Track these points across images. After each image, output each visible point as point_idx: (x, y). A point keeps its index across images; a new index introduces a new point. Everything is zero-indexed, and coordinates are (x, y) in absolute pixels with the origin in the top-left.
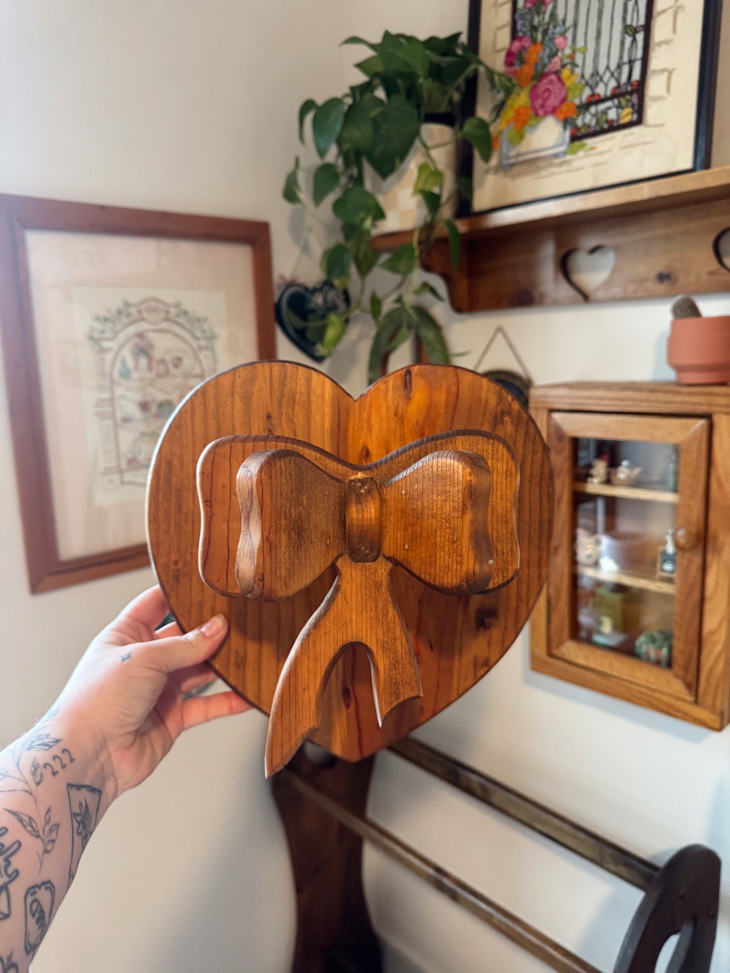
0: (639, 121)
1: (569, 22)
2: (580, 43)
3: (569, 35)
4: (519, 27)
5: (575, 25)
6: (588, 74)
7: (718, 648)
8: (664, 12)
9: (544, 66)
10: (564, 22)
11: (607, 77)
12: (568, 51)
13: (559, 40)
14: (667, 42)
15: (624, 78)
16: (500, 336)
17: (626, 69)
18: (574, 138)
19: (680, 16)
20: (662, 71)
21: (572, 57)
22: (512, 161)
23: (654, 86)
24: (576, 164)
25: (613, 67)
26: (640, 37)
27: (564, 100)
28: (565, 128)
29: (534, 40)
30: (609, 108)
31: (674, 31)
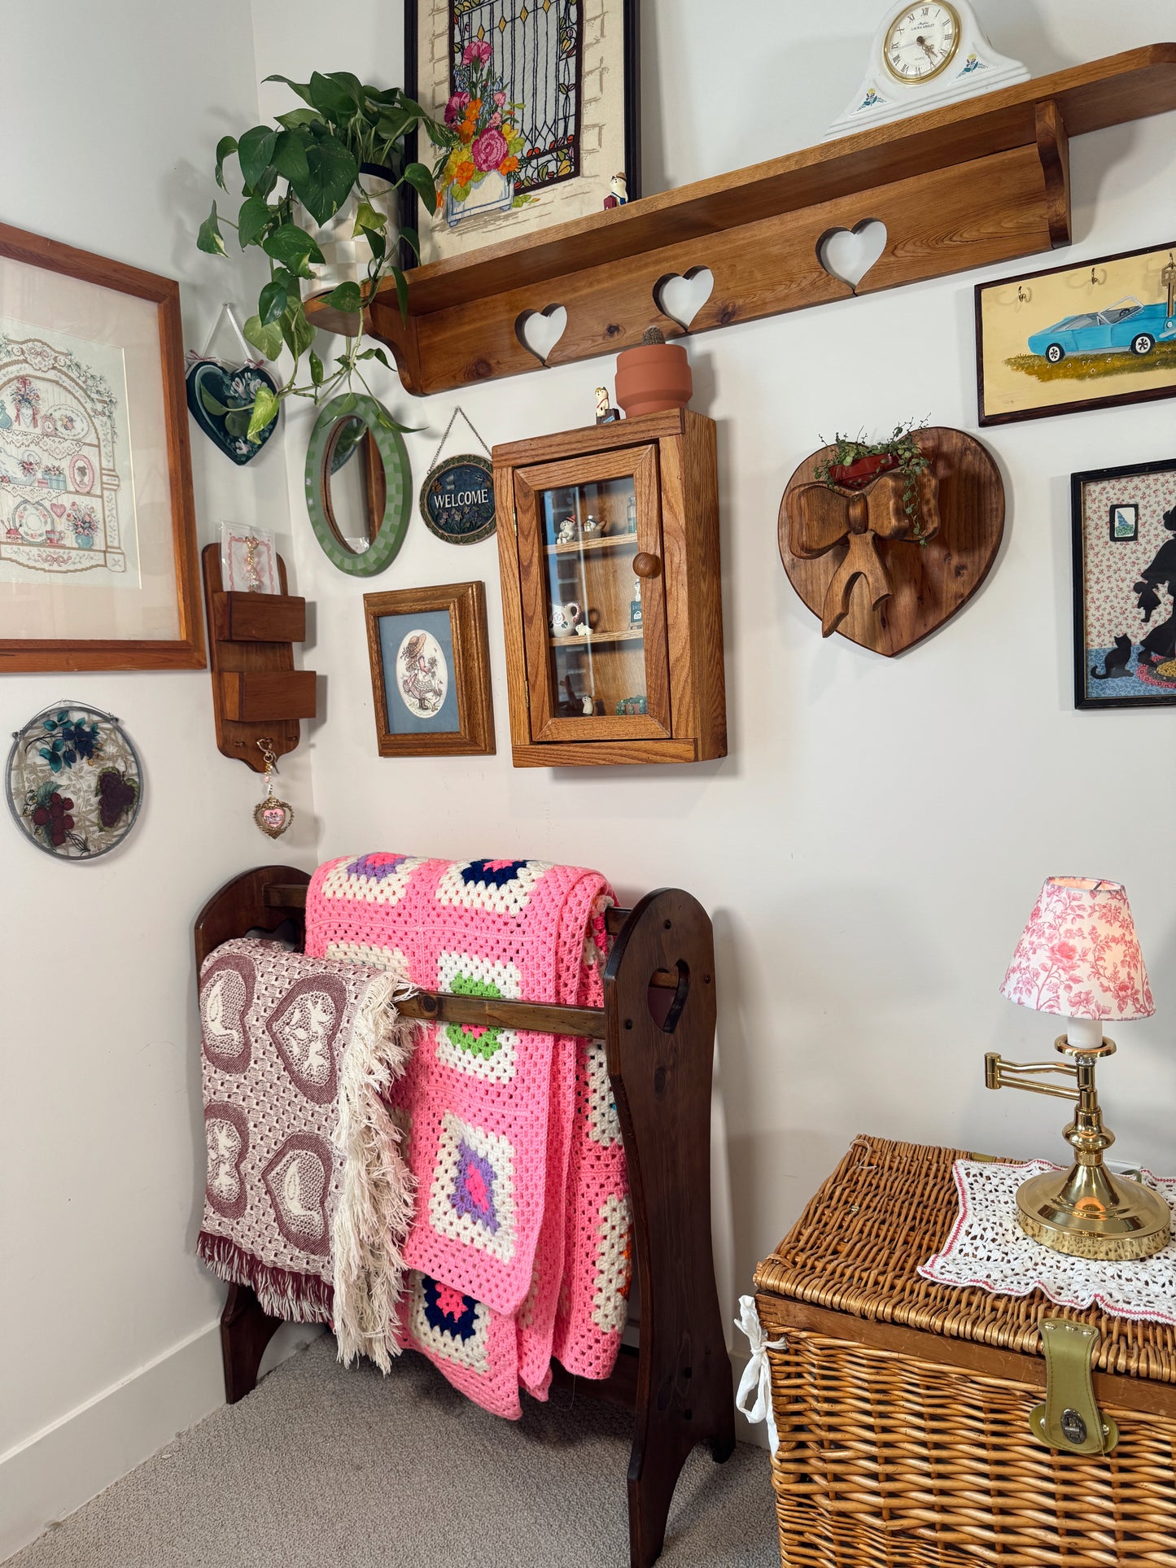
0: (576, 173)
1: (506, 80)
2: (518, 100)
3: (507, 91)
4: (457, 83)
5: (513, 82)
6: (527, 131)
7: (684, 674)
8: (591, 72)
9: (485, 121)
10: (501, 80)
11: (545, 131)
12: (507, 107)
13: (498, 97)
14: (596, 100)
15: (561, 134)
16: (459, 413)
17: (561, 124)
18: (518, 191)
19: (605, 76)
20: (594, 126)
21: (511, 113)
22: (459, 216)
23: (588, 140)
24: (521, 217)
25: (550, 123)
26: (572, 94)
27: (506, 155)
28: (509, 182)
29: (474, 97)
30: (549, 161)
31: (601, 90)
